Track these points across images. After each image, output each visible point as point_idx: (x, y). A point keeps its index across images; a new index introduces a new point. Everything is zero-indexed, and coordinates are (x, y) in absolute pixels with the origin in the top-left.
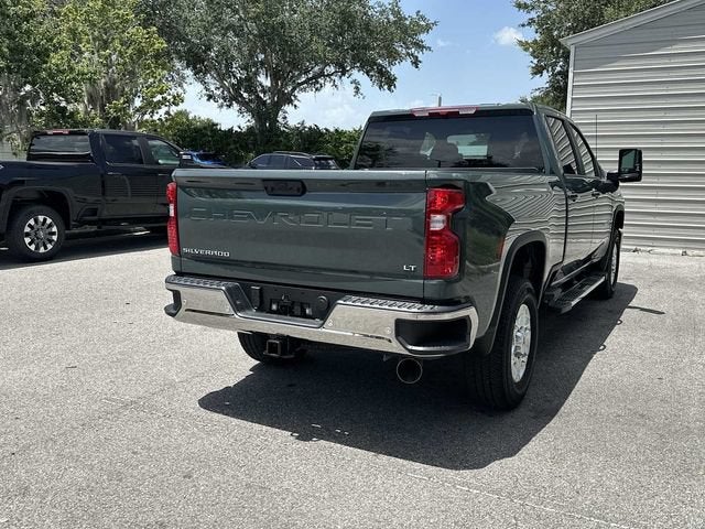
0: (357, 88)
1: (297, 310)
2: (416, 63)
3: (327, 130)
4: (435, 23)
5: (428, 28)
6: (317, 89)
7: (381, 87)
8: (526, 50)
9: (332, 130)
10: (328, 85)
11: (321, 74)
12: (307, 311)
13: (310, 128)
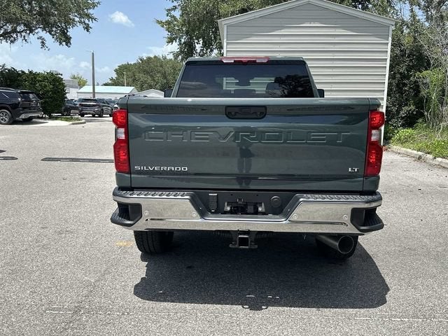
0: (43, 42)
1: (250, 209)
2: (87, 28)
3: (23, 72)
4: (98, 3)
5: (94, 6)
6: (12, 42)
7: (61, 43)
8: (163, 26)
9: (27, 72)
10: (20, 39)
11: (14, 31)
12: (260, 209)
13: (9, 70)
